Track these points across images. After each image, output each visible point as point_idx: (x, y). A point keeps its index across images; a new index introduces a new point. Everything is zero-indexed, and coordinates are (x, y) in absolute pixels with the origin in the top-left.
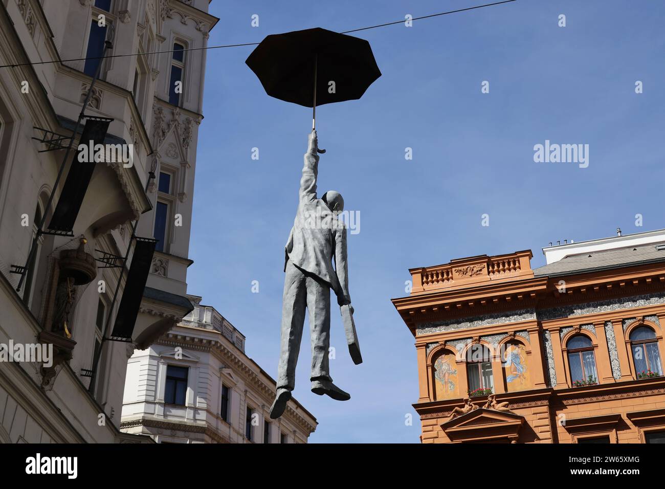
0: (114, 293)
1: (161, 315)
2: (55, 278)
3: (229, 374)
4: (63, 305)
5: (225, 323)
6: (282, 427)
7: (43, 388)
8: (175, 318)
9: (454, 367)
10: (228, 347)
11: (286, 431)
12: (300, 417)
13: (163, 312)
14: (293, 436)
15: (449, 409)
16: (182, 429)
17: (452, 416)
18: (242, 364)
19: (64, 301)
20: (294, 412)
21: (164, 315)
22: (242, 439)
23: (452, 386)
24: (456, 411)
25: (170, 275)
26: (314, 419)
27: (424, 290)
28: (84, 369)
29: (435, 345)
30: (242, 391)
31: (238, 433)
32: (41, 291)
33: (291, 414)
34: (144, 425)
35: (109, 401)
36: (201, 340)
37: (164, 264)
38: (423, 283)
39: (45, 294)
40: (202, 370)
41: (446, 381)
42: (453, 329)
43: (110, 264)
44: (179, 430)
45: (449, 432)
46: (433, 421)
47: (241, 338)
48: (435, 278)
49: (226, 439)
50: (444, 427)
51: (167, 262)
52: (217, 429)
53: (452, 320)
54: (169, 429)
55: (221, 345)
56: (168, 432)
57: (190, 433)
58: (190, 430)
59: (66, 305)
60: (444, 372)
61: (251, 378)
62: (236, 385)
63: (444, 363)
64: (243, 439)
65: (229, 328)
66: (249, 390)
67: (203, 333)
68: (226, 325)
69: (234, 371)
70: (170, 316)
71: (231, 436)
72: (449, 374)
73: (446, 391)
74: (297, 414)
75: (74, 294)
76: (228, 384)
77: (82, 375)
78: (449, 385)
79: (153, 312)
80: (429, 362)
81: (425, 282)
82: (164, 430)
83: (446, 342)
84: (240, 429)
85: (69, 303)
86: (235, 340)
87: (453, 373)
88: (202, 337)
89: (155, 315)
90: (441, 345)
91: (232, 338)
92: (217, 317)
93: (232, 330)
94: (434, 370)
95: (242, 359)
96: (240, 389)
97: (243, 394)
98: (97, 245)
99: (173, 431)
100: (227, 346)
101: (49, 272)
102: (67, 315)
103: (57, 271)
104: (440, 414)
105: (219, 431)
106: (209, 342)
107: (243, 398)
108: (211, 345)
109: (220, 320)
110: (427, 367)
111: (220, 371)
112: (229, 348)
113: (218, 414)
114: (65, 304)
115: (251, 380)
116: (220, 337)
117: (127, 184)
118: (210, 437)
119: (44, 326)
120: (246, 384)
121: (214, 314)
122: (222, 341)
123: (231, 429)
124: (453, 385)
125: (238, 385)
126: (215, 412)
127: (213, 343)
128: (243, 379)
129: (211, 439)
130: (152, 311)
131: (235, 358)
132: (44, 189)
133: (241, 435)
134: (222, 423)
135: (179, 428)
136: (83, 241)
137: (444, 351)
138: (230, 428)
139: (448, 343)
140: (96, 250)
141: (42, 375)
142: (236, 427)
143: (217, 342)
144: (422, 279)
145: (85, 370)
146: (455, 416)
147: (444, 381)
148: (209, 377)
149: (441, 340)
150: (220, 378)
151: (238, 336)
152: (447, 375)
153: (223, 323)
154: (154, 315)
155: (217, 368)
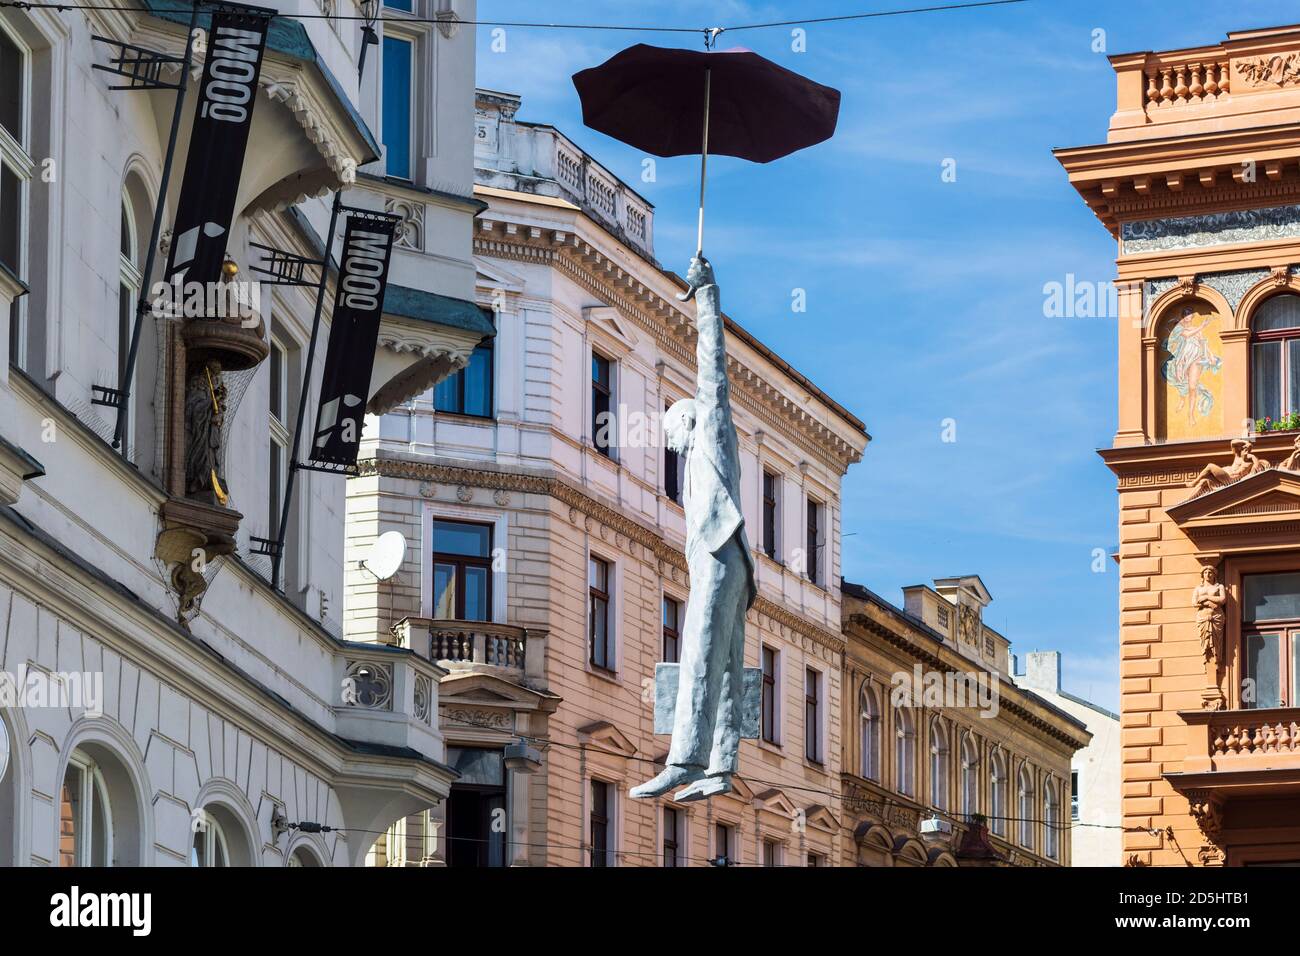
0: (310, 335)
1: (417, 351)
2: (177, 371)
3: (612, 322)
4: (203, 431)
5: (593, 171)
6: (766, 457)
7: (181, 619)
8: (452, 358)
9: (1217, 350)
10: (604, 247)
11: (778, 466)
12: (817, 423)
13: (421, 343)
14: (798, 478)
15: (1195, 466)
16: (486, 482)
17: (1198, 487)
18: (647, 291)
19: (205, 422)
20: (800, 411)
21: (425, 352)
22: (654, 497)
23: (1206, 402)
24: (1210, 475)
25: (431, 246)
26: (860, 428)
27: (1148, 120)
28: (257, 536)
29: (1170, 285)
30: (648, 366)
31: (643, 485)
32: (153, 404)
33: (792, 417)
34: (384, 474)
35: (314, 581)
36: (525, 231)
37: (414, 217)
38: (1146, 100)
39: (162, 411)
40: (531, 317)
41: (1193, 387)
42: (1219, 243)
43: (289, 278)
44: (479, 486)
45: (1188, 529)
46: (1151, 497)
47: (641, 210)
48: (1180, 85)
49: (610, 507)
50: (1179, 514)
51: (423, 208)
52: (584, 478)
53: (1218, 216)
54: (451, 484)
55: (583, 244)
56: (449, 492)
57: (509, 493)
58: (509, 485)
59: (210, 431)
60: (1188, 363)
61: (674, 327)
62: (630, 350)
63: (1191, 338)
64: (658, 498)
65: (606, 184)
66: (668, 359)
67: (528, 211)
68: (595, 175)
69: (624, 312)
70: (438, 354)
71: (623, 496)
72: (1201, 366)
73: (1191, 415)
74: (808, 417)
75: (222, 399)
76: (609, 349)
77: (252, 551)
78: (1200, 398)
79: (398, 347)
80: (1151, 336)
81: (1153, 95)
82: (439, 487)
83: (1199, 277)
84: (648, 473)
85: (216, 424)
86: (622, 217)
87: (1210, 366)
88: (526, 222)
89: (403, 351)
90: (1183, 286)
91: (614, 212)
92: (568, 154)
93: (613, 190)
94: (1163, 357)
95: (644, 276)
96: (642, 361)
97: (652, 375)
98: (254, 228)
99: (464, 488)
100: (600, 244)
101: (163, 356)
102: (215, 452)
103: (180, 350)
104: (1172, 479)
105: (590, 486)
106: (550, 235)
107: (653, 387)
108: (555, 243)
109: (578, 162)
110: (1144, 347)
111: (584, 315)
112: (607, 247)
113: (583, 437)
114: (206, 429)
115: (675, 333)
116: (581, 220)
117: (318, 125)
118: (565, 501)
119: (170, 489)
120: (660, 344)
121: (559, 147)
122: (585, 230)
123: (623, 476)
124: (1210, 399)
125: (638, 349)
126: (576, 435)
127: (560, 238)
128: (648, 329)
129: (567, 508)
130: (394, 343)
131: (626, 275)
132: (134, 165)
133: (650, 489)
134: (596, 462)
135: (479, 481)
136: (229, 270)
137: (1192, 304)
138: (618, 472)
139: (1206, 281)
140: (251, 244)
141: (177, 590)
142: (638, 471)
143: (570, 236)
144: (1146, 86)
145: (258, 540)
146: (1205, 487)
147: (1187, 387)
148: (555, 336)
149: (1187, 270)
150: (584, 335)
151: (633, 205)
152: (1194, 370)
153: (585, 170)
154: (400, 352)
155: (576, 309)
